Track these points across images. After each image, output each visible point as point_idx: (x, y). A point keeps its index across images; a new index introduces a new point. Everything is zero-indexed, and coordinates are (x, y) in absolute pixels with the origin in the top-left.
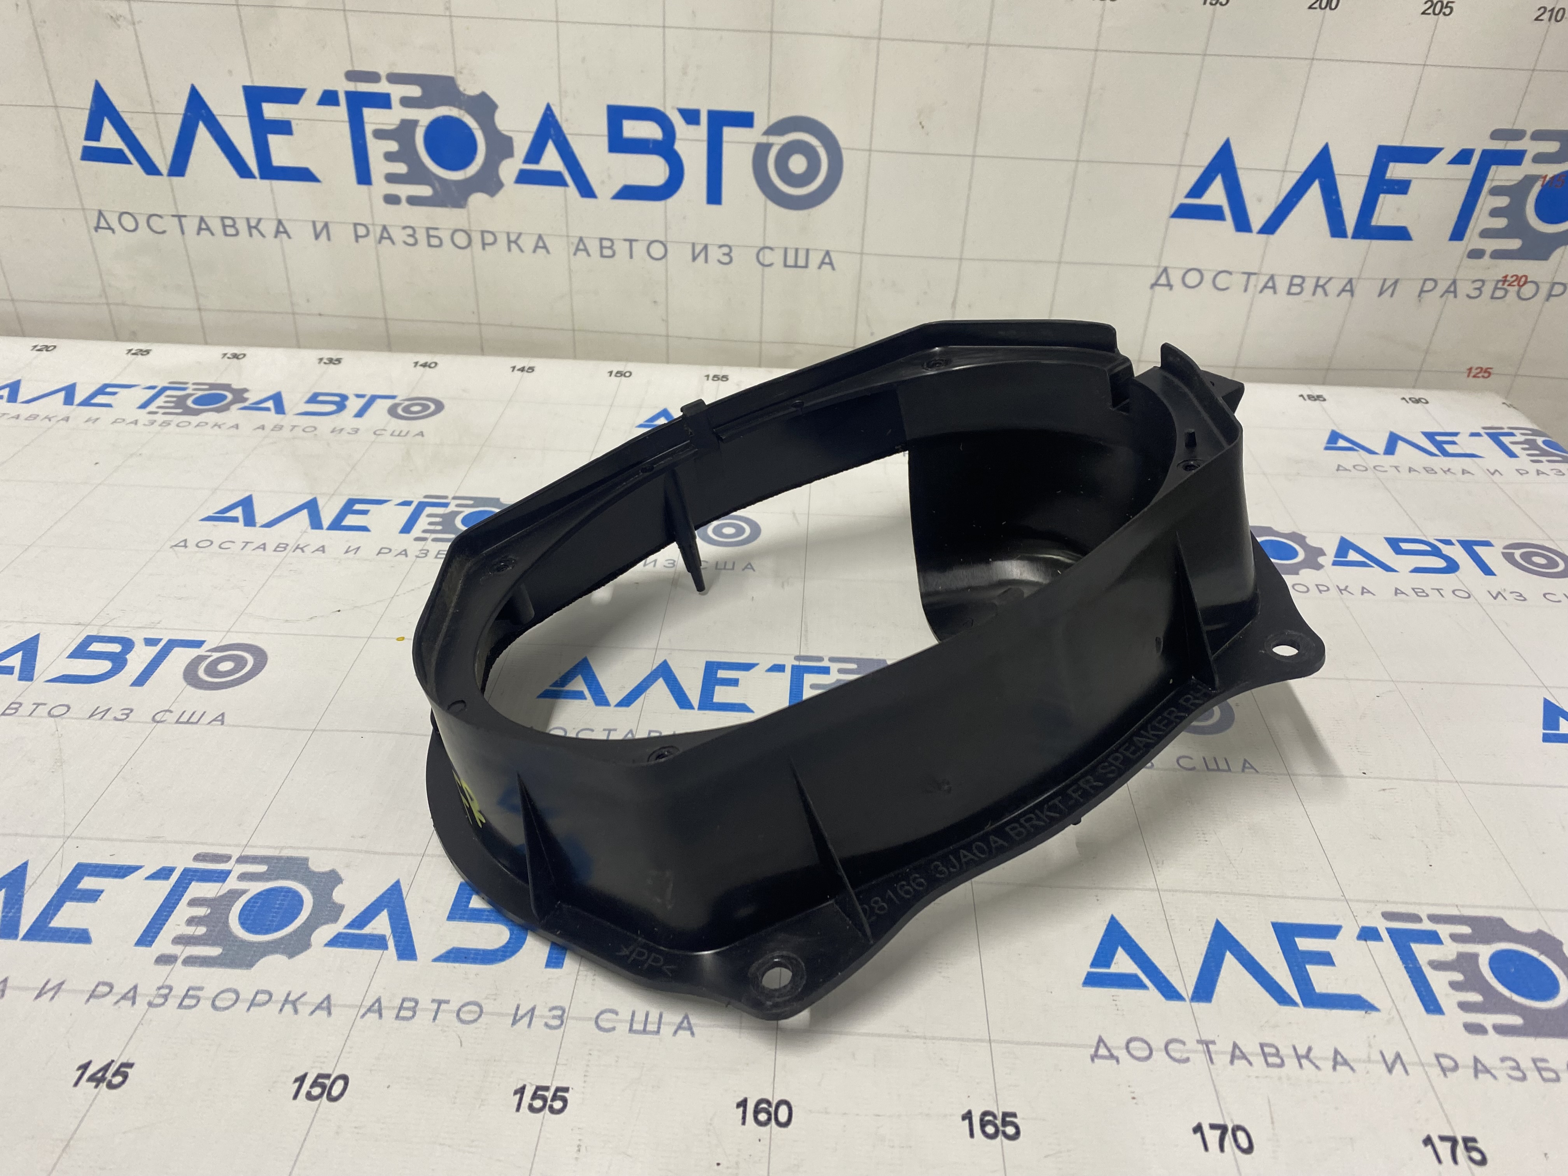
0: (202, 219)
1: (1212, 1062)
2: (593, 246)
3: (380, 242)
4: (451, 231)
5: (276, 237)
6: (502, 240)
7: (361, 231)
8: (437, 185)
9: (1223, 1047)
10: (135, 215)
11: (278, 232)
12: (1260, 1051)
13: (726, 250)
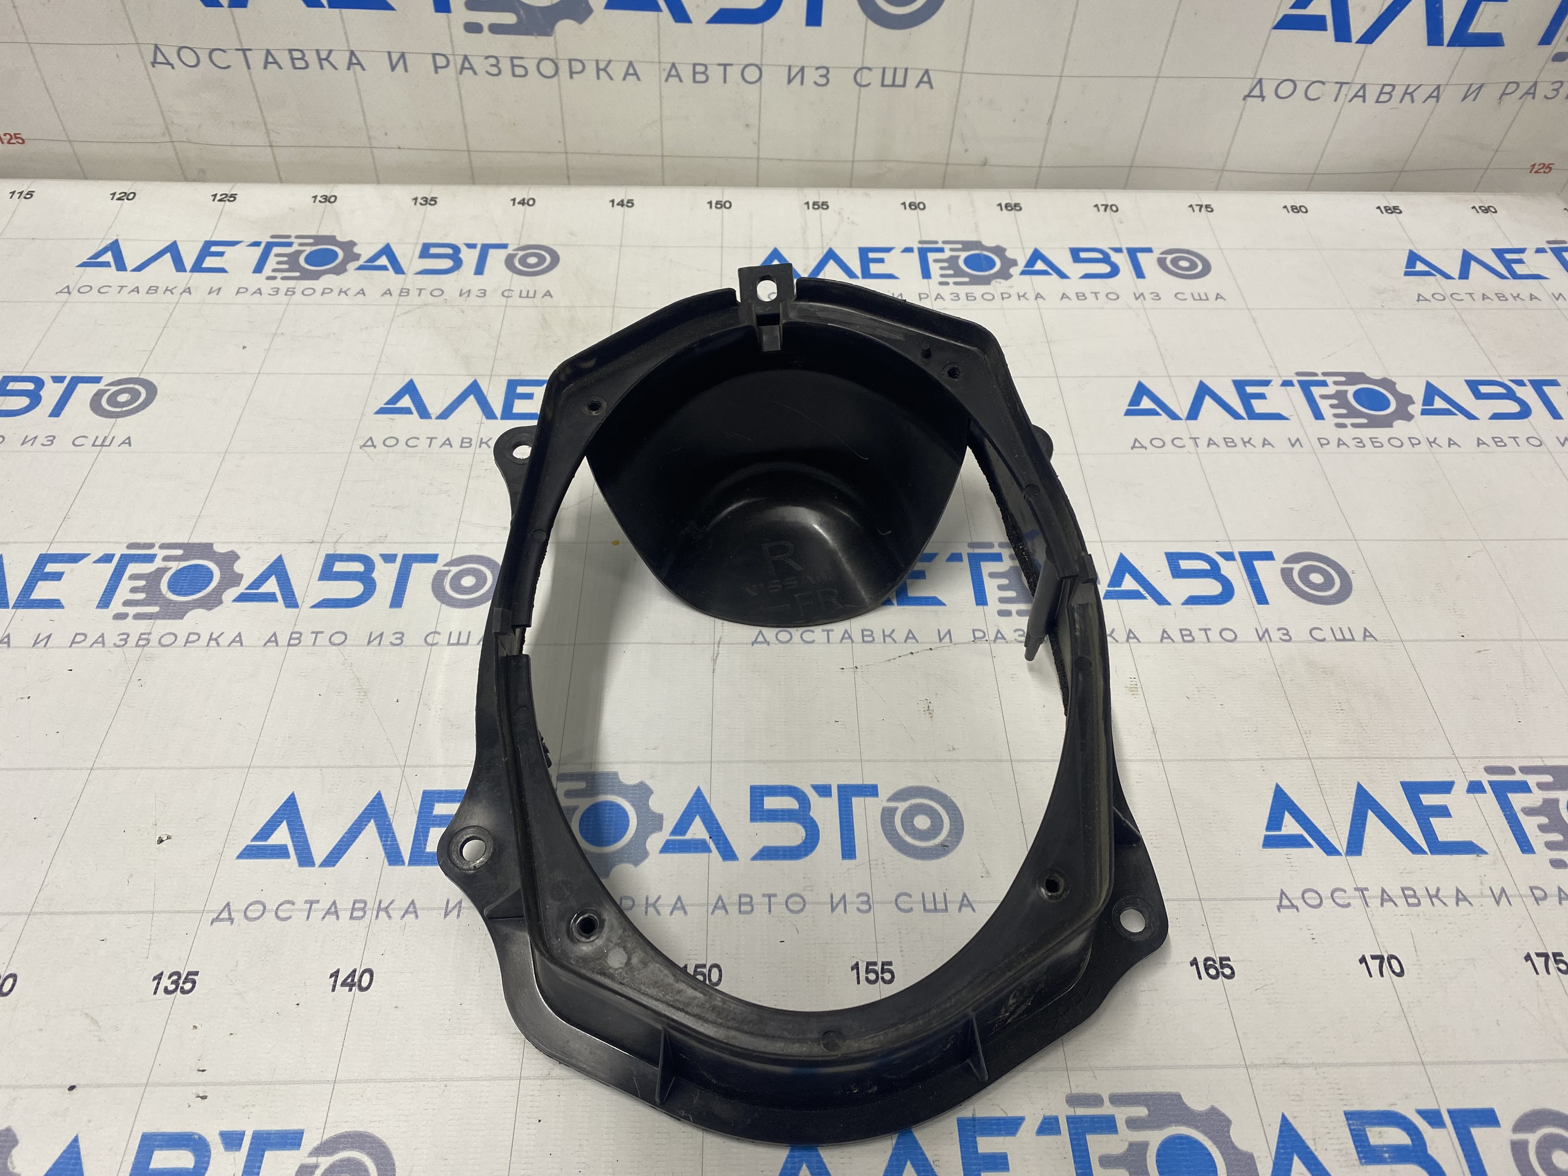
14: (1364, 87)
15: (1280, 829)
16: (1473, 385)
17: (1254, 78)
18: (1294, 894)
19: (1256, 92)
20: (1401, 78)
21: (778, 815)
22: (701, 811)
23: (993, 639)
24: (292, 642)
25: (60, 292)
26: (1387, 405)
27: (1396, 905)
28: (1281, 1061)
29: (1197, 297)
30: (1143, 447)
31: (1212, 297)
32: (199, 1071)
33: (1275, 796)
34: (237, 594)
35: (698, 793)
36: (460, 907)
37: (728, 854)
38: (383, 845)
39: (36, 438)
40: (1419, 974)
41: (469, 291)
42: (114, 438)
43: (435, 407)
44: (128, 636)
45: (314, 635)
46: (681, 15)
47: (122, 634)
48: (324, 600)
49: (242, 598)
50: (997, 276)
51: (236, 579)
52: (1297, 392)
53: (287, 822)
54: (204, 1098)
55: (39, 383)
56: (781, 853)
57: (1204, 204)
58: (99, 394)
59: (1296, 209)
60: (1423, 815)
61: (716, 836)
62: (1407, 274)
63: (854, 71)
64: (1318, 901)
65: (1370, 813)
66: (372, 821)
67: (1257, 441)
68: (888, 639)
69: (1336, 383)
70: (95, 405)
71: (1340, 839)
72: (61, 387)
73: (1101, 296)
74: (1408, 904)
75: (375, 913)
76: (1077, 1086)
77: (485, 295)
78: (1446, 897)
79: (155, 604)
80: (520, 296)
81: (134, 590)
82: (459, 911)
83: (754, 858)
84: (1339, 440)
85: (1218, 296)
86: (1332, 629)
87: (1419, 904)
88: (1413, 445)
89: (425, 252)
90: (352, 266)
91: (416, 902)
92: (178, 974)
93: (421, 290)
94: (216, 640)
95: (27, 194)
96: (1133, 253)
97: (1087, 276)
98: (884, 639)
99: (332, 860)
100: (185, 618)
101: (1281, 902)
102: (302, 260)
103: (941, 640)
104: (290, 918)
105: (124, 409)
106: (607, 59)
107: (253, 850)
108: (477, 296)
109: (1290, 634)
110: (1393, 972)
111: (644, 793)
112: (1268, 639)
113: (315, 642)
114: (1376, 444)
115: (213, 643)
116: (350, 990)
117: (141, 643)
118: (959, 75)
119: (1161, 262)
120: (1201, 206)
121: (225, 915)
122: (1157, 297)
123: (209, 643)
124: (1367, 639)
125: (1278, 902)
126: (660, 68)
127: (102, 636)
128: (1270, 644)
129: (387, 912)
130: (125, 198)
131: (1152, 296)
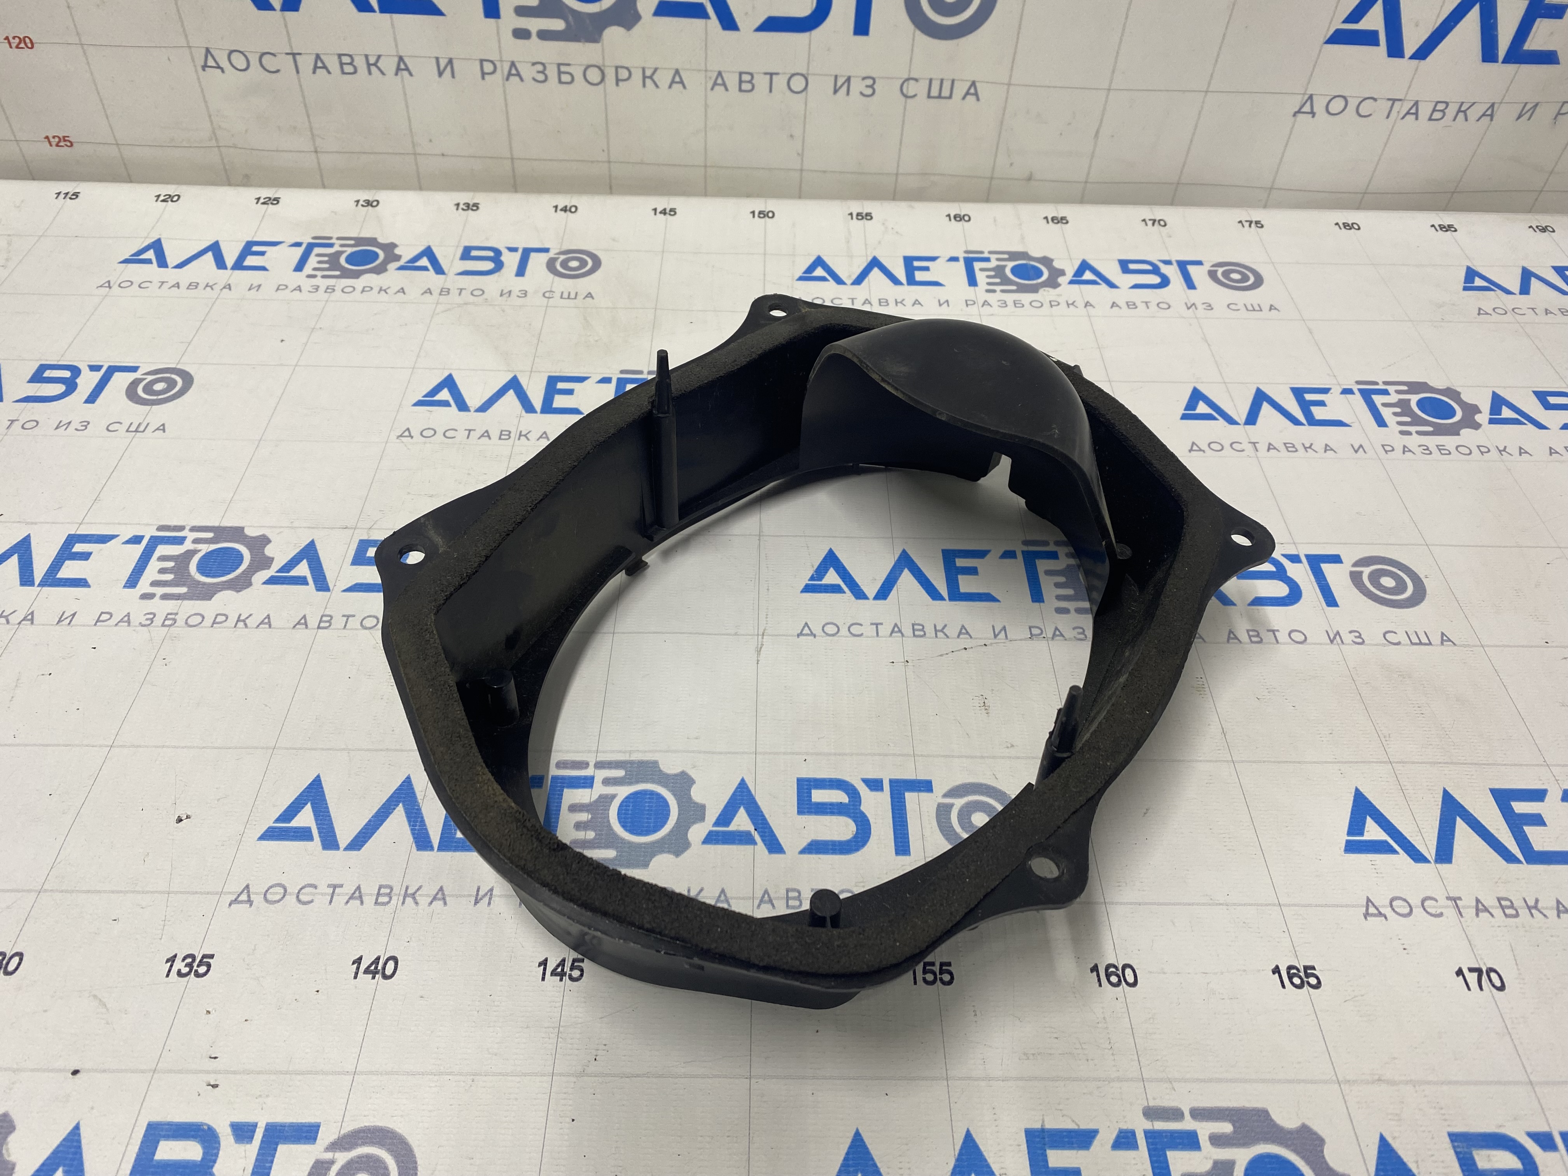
0: (318, 57)
1: (1461, 915)
2: (732, 81)
3: (507, 79)
4: (583, 68)
5: (396, 74)
6: (637, 76)
7: (488, 67)
8: (570, 18)
9: (1467, 902)
10: (247, 54)
11: (398, 69)
12: (1498, 904)
13: (870, 82)
14: (1416, 103)
15: (1362, 834)
16: (1542, 397)
17: (1304, 94)
18: (1381, 901)
19: (1307, 108)
20: (1455, 97)
21: (826, 808)
22: (745, 802)
23: (1051, 636)
24: (322, 625)
25: (101, 286)
26: (1452, 413)
27: (1492, 916)
28: (1376, 1077)
29: (1250, 308)
30: (1200, 450)
31: (1266, 308)
32: (211, 1058)
33: (1355, 801)
34: (267, 577)
35: (743, 784)
36: (491, 895)
37: (774, 846)
38: (412, 830)
39: (70, 423)
40: (1521, 988)
41: (510, 292)
42: (148, 424)
43: (474, 400)
44: (155, 615)
45: (345, 619)
46: (728, 22)
47: (148, 614)
48: (356, 584)
49: (272, 581)
50: (1045, 284)
51: (267, 562)
52: (1357, 400)
53: (311, 804)
54: (215, 1086)
55: (76, 371)
56: (831, 847)
57: (1254, 219)
58: (135, 383)
59: (1348, 226)
60: (1516, 822)
61: (762, 828)
62: (1465, 289)
63: (901, 81)
64: (1407, 910)
65: (1458, 819)
66: (401, 805)
67: (1319, 446)
68: (940, 634)
69: (1398, 392)
70: (131, 393)
71: (1428, 845)
72: (98, 376)
73: (1153, 306)
74: (1506, 915)
75: (401, 898)
76: (1154, 1099)
77: (526, 296)
78: (1547, 908)
79: (183, 585)
80: (561, 297)
81: (162, 571)
82: (490, 899)
83: (802, 852)
84: (1405, 447)
85: (1272, 308)
86: (1406, 633)
87: (1517, 915)
88: (1482, 453)
89: (467, 254)
90: (392, 266)
91: (445, 889)
92: (193, 957)
93: (461, 290)
94: (244, 621)
95: (73, 195)
96: (1183, 266)
97: (1136, 286)
98: (936, 634)
99: (357, 843)
100: (213, 599)
101: (1367, 909)
102: (342, 260)
103: (996, 636)
104: (312, 901)
105: (160, 397)
106: (655, 66)
107: (275, 832)
108: (518, 296)
109: (1362, 636)
110: (1494, 986)
111: (685, 783)
112: (1340, 642)
113: (345, 626)
114: (1443, 452)
115: (241, 624)
116: (374, 978)
117: (167, 623)
118: (1006, 87)
119: (1212, 275)
120: (1251, 222)
121: (244, 897)
122: (1210, 307)
123: (236, 624)
124: (1445, 643)
125: (1365, 909)
126: (706, 77)
127: (128, 615)
128: (1342, 647)
129: (414, 899)
130: (169, 200)
131: (1204, 306)
